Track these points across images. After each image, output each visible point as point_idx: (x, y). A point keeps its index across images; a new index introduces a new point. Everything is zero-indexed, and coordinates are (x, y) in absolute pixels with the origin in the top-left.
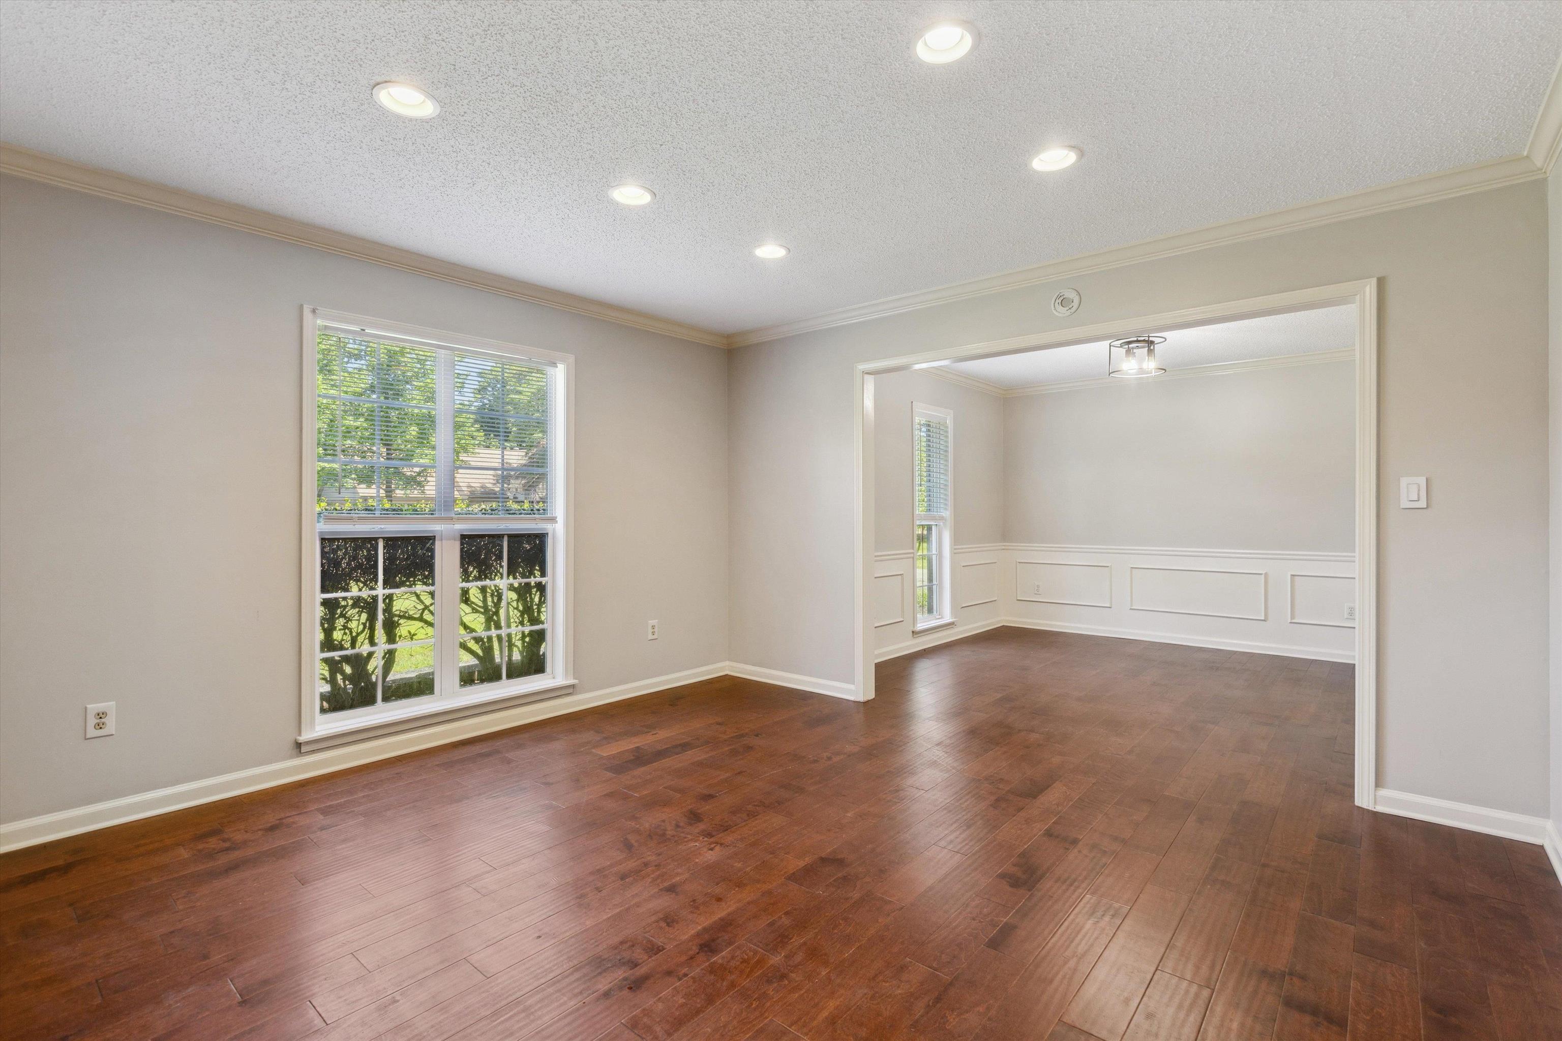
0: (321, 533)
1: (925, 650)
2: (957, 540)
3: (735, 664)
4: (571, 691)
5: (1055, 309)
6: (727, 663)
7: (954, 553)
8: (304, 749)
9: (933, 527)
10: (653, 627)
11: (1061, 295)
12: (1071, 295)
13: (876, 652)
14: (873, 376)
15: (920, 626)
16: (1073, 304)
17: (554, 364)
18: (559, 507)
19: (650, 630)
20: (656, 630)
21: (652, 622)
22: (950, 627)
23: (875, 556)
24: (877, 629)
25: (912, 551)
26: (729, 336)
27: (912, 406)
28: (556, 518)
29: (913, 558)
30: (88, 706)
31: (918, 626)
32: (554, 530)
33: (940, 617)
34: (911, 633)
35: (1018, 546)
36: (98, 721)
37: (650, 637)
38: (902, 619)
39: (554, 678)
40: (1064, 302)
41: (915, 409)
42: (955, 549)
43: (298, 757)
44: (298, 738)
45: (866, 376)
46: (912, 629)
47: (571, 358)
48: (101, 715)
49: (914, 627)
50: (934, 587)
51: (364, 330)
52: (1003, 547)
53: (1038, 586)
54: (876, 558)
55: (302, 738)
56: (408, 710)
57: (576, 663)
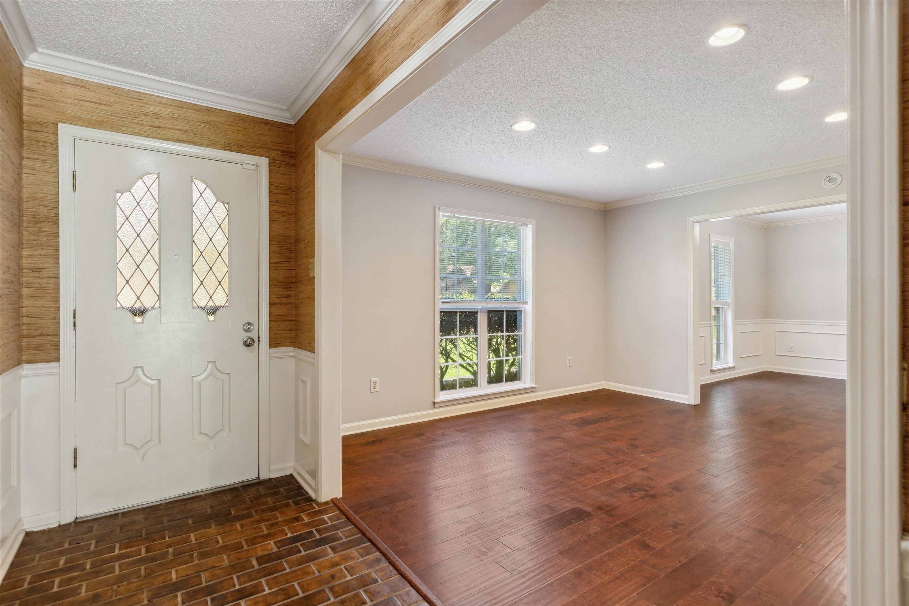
0: (441, 309)
1: (718, 382)
2: (736, 316)
3: (608, 383)
4: (534, 390)
5: (824, 184)
6: (604, 382)
7: (735, 324)
8: (436, 406)
9: (720, 309)
10: (569, 360)
11: (829, 176)
12: (836, 176)
13: (701, 379)
14: (698, 223)
15: (715, 368)
16: (837, 181)
17: (526, 225)
18: (529, 296)
19: (568, 362)
20: (571, 362)
21: (570, 357)
22: (733, 369)
23: (700, 324)
24: (701, 365)
25: (709, 322)
26: (605, 204)
27: (710, 237)
28: (528, 302)
29: (711, 327)
30: (372, 379)
31: (714, 367)
32: (525, 308)
33: (725, 363)
34: (710, 371)
35: (774, 321)
36: (374, 385)
37: (568, 365)
38: (705, 363)
39: (525, 383)
40: (831, 180)
41: (712, 239)
42: (735, 322)
43: (434, 409)
44: (434, 400)
45: (695, 224)
46: (710, 369)
47: (534, 221)
48: (375, 383)
49: (711, 367)
50: (721, 345)
51: (454, 215)
52: (765, 322)
53: (791, 347)
54: (700, 326)
55: (437, 400)
56: (471, 392)
57: (537, 376)
